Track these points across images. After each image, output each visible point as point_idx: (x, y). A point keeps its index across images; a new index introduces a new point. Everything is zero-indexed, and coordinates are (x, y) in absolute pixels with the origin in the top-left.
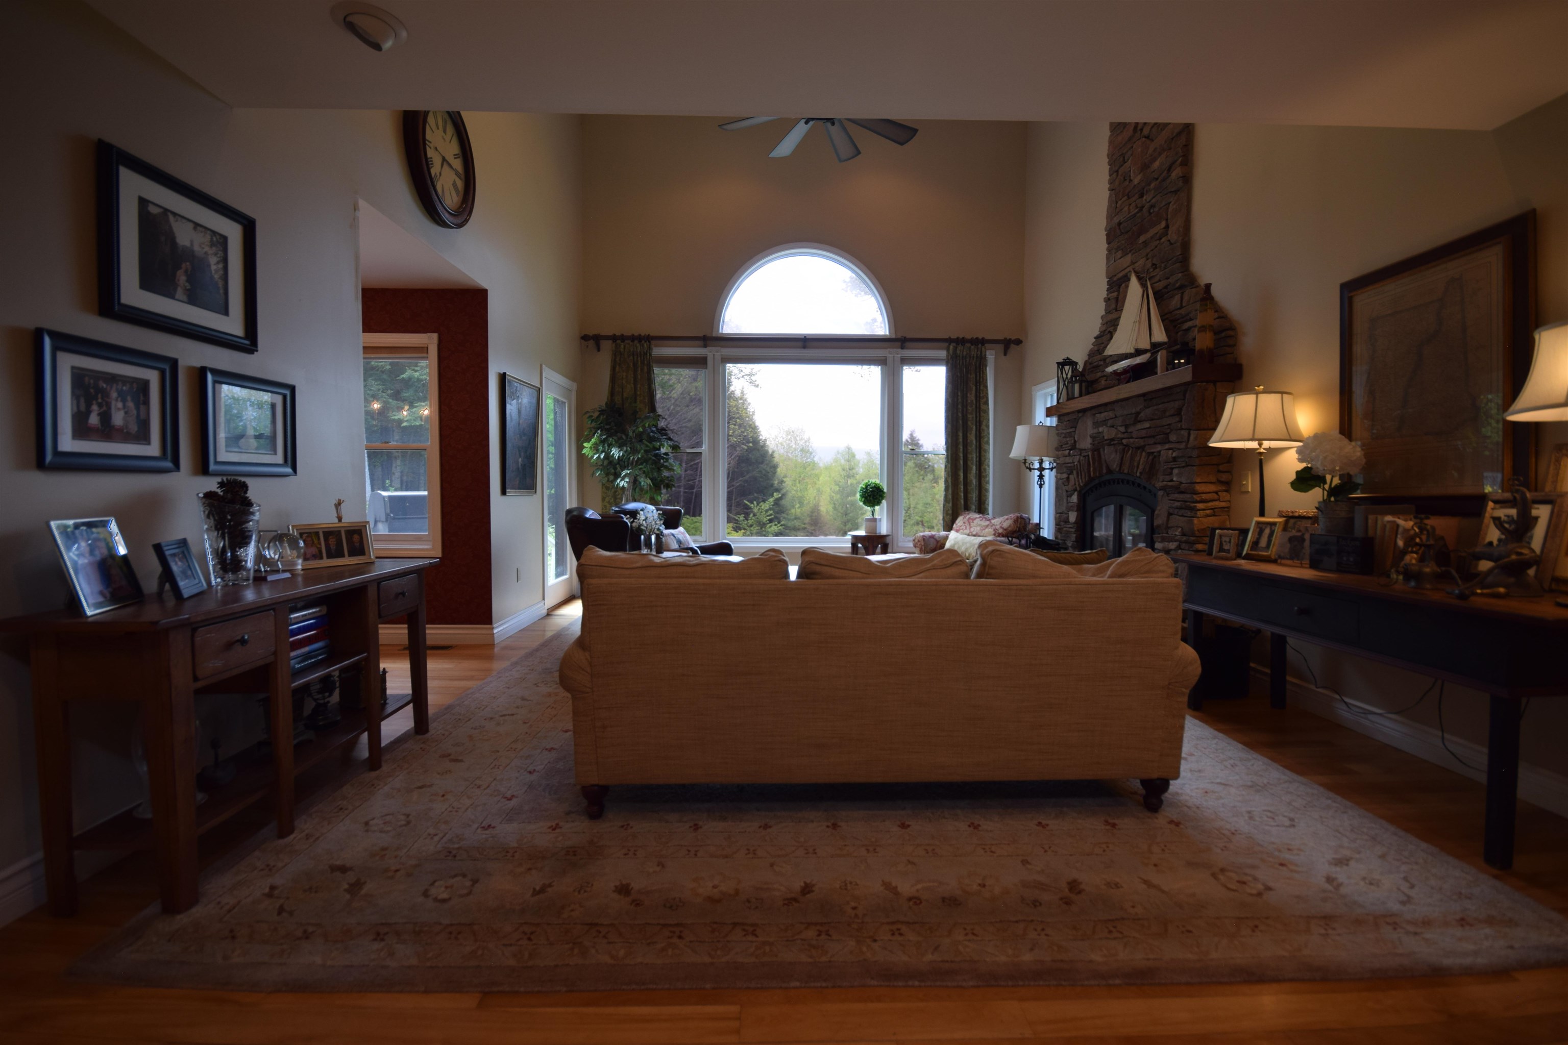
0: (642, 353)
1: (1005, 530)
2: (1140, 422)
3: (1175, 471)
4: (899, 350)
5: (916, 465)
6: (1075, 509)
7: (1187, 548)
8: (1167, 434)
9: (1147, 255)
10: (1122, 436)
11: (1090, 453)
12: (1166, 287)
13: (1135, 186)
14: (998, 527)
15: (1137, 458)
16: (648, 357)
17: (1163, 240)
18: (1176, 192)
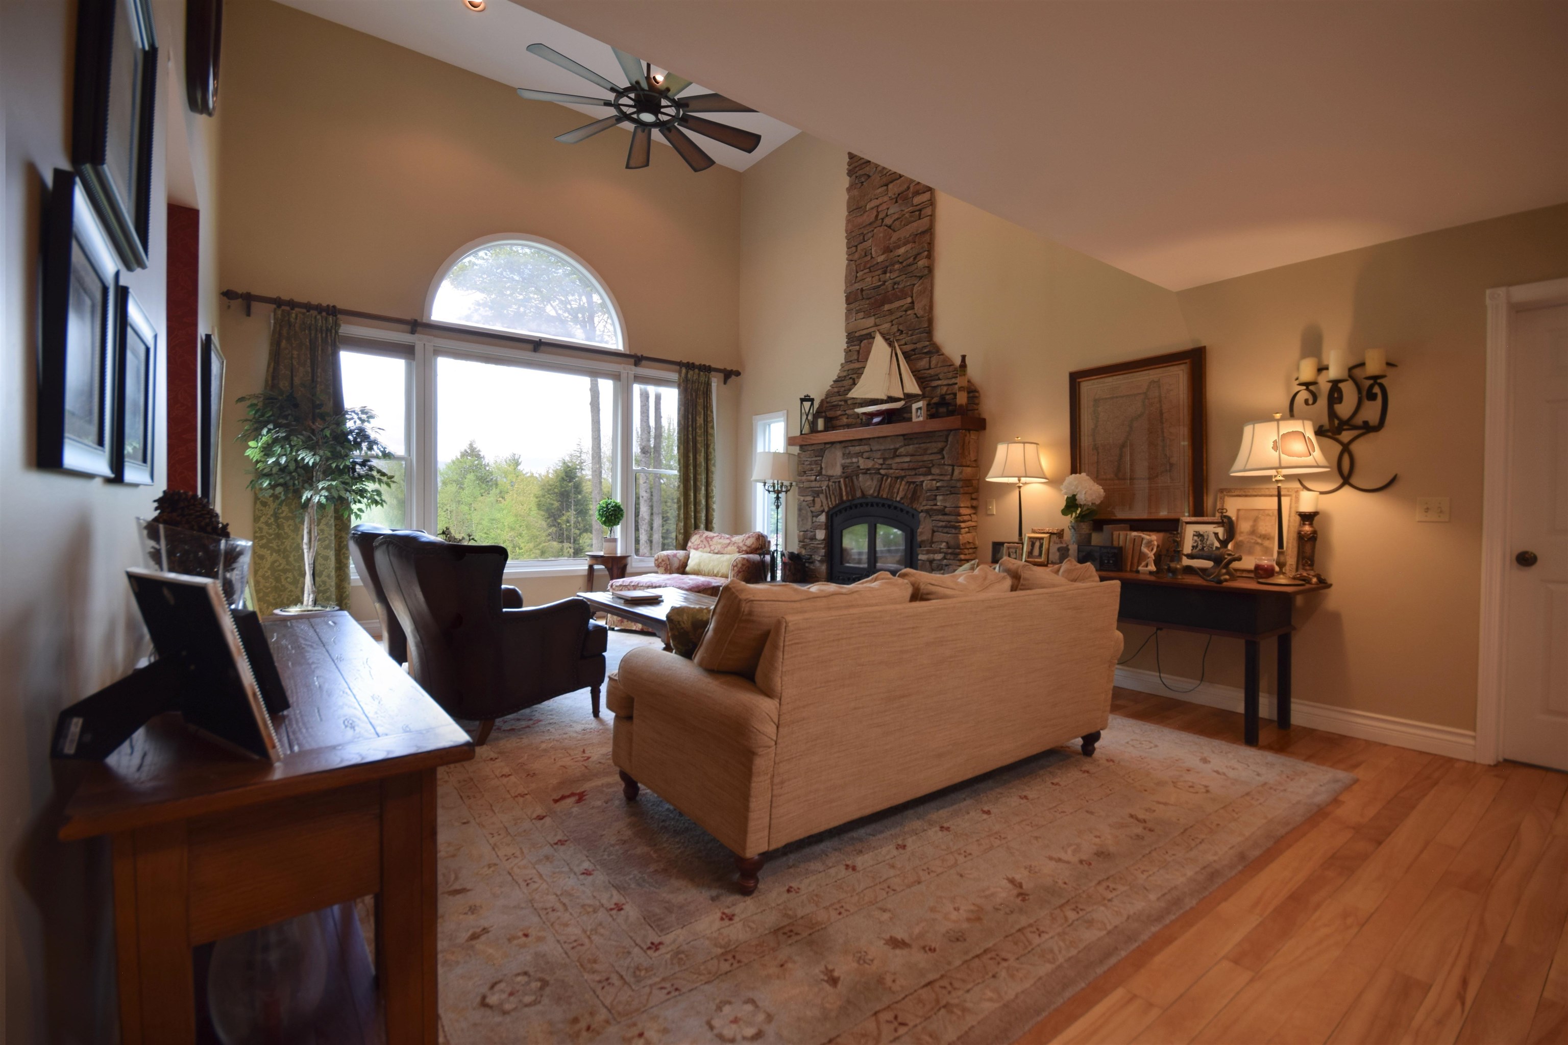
0: (324, 328)
1: (749, 547)
2: (898, 456)
3: (939, 498)
4: (633, 367)
5: (478, 478)
6: (824, 527)
7: (952, 558)
8: (930, 468)
9: (892, 321)
10: (880, 467)
11: (842, 480)
12: (914, 350)
13: (878, 263)
14: (741, 545)
15: (897, 486)
16: (333, 335)
17: (909, 312)
18: (921, 278)
